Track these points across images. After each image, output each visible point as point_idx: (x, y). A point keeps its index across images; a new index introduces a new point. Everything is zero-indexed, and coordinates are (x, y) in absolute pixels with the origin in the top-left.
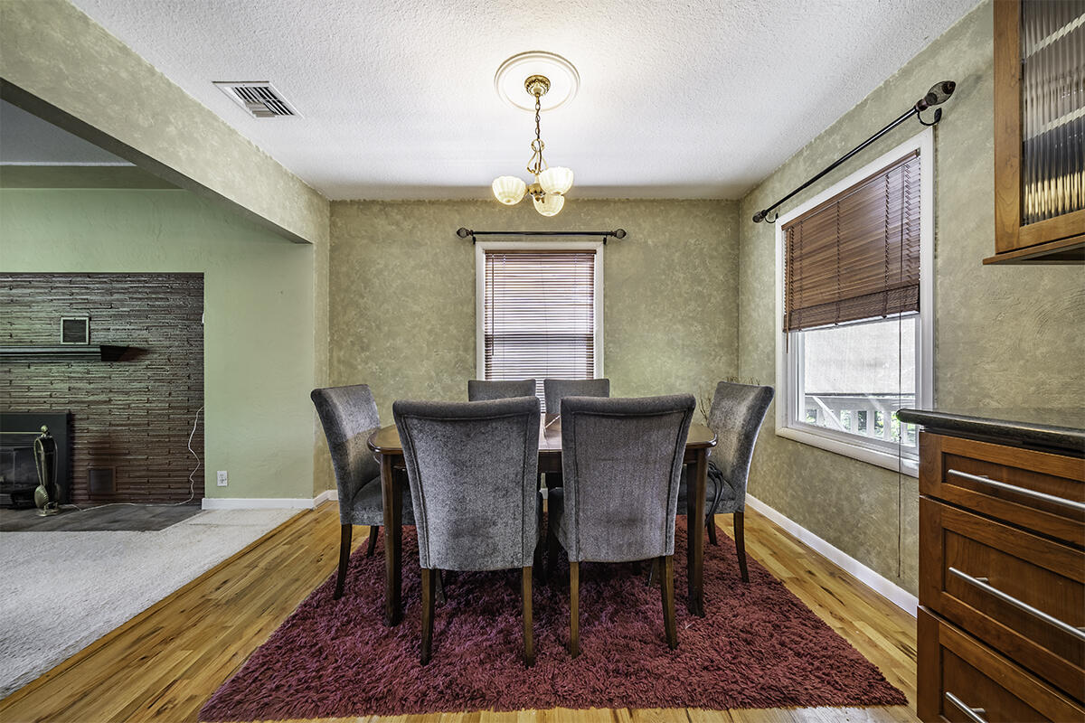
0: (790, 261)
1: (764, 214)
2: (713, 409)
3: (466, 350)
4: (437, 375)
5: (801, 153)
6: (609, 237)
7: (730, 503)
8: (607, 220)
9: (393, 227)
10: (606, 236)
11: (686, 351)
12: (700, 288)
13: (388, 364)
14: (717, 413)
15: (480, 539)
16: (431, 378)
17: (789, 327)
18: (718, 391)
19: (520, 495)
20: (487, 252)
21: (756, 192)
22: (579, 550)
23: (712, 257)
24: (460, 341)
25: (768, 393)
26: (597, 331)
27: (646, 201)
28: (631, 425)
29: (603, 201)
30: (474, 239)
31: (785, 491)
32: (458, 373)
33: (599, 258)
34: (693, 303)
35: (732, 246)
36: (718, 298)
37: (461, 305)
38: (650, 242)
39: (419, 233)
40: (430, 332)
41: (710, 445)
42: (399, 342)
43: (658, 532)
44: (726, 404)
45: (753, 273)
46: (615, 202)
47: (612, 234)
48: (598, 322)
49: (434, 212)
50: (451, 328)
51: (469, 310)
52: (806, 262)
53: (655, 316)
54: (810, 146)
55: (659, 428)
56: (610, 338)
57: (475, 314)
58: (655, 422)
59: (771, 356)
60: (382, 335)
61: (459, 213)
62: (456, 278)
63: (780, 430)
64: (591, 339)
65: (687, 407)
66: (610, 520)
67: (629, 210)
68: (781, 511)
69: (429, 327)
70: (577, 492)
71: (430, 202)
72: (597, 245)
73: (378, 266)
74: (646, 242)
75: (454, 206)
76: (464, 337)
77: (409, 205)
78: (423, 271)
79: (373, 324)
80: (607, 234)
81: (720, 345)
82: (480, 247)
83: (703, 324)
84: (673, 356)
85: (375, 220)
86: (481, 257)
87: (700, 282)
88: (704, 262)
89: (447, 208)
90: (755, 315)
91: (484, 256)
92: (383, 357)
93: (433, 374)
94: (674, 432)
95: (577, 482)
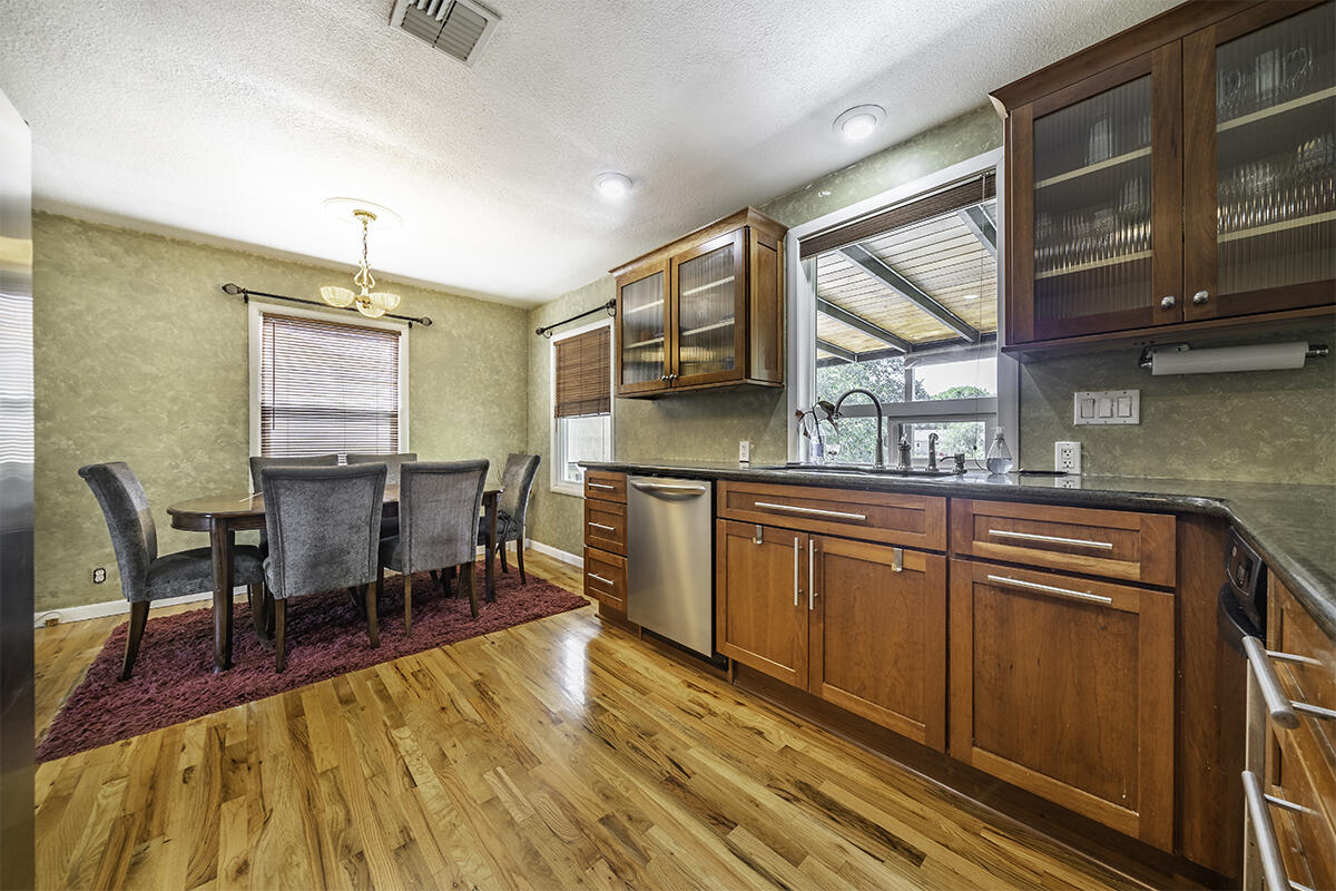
0: (559, 369)
1: (543, 331)
2: (505, 473)
3: (233, 423)
4: (185, 452)
5: (563, 296)
6: (414, 322)
7: (514, 533)
8: (412, 305)
9: (105, 260)
10: (411, 322)
11: (486, 429)
12: (497, 377)
13: (92, 438)
14: (507, 476)
15: (335, 567)
16: (175, 456)
17: (557, 416)
18: (509, 460)
19: (368, 531)
20: (266, 316)
21: (539, 310)
22: (411, 567)
23: (507, 353)
24: (224, 412)
25: (537, 460)
26: (402, 409)
27: (450, 295)
28: (450, 479)
29: (408, 286)
30: (246, 299)
31: (556, 531)
32: (222, 450)
33: (404, 340)
34: (492, 389)
35: (522, 346)
36: (512, 386)
37: (226, 371)
38: (454, 332)
39: (154, 276)
40: (174, 400)
41: (499, 492)
42: (113, 410)
43: (466, 547)
44: (513, 469)
45: (537, 371)
46: (421, 291)
47: (417, 320)
48: (403, 400)
49: (181, 255)
50: (209, 396)
51: (240, 377)
52: (567, 372)
53: (459, 399)
54: (568, 294)
55: (467, 479)
56: (415, 416)
57: (248, 382)
58: (465, 476)
59: (547, 435)
60: (81, 400)
61: (223, 264)
62: (219, 338)
63: (553, 488)
64: (396, 416)
65: (484, 467)
66: (434, 542)
67: (434, 300)
68: (553, 546)
69: (171, 393)
70: (411, 526)
71: (173, 240)
72: (403, 327)
73: (71, 307)
74: (450, 332)
75: (213, 253)
76: (230, 408)
77: (136, 237)
78: (160, 324)
79: (63, 384)
80: (413, 320)
81: (514, 425)
82: (255, 307)
83: (500, 408)
84: (475, 433)
85: (68, 245)
86: (256, 321)
87: (497, 373)
88: (500, 356)
89: (202, 253)
90: (538, 403)
91: (262, 318)
92: (82, 429)
93: (178, 450)
94: (477, 482)
95: (411, 519)
